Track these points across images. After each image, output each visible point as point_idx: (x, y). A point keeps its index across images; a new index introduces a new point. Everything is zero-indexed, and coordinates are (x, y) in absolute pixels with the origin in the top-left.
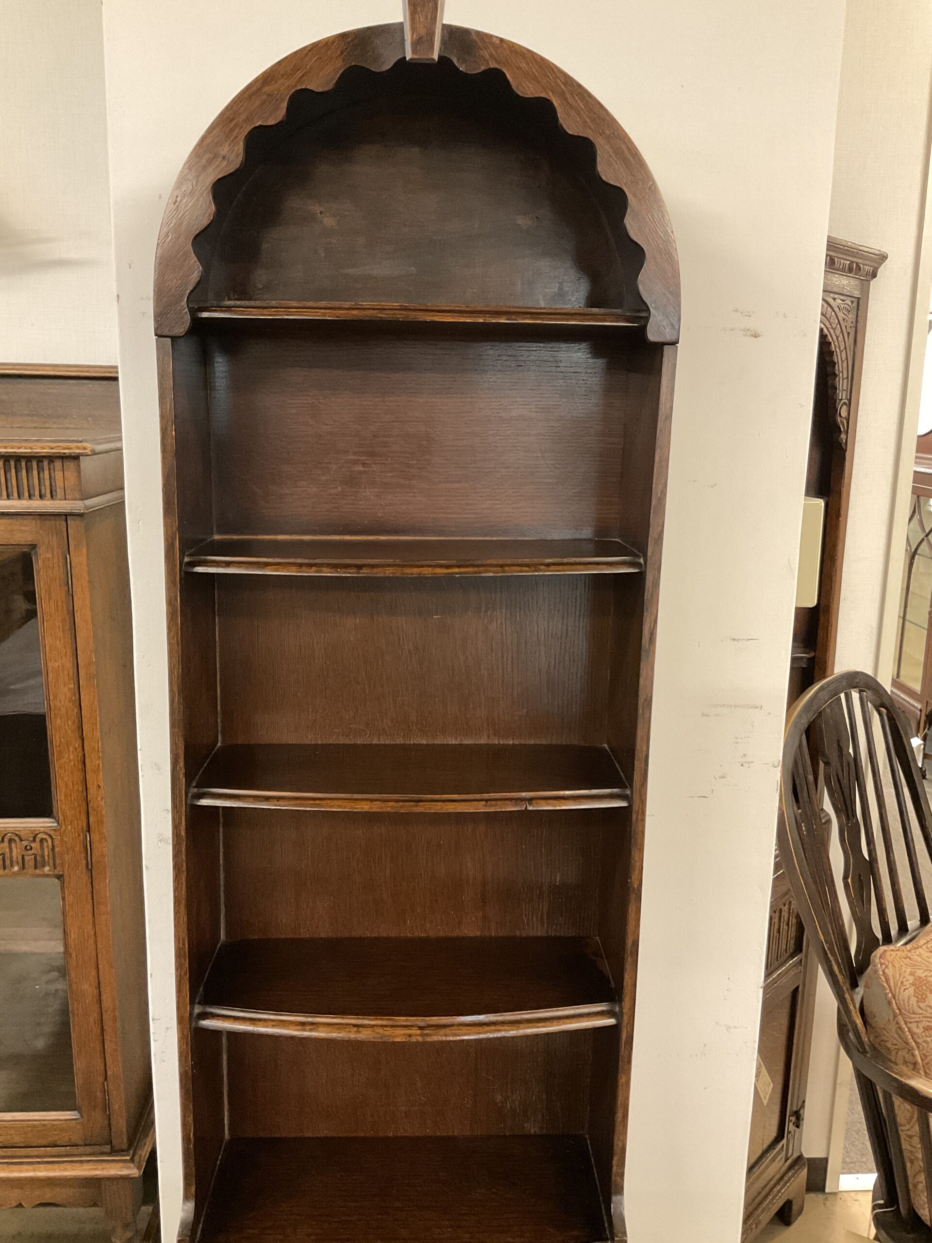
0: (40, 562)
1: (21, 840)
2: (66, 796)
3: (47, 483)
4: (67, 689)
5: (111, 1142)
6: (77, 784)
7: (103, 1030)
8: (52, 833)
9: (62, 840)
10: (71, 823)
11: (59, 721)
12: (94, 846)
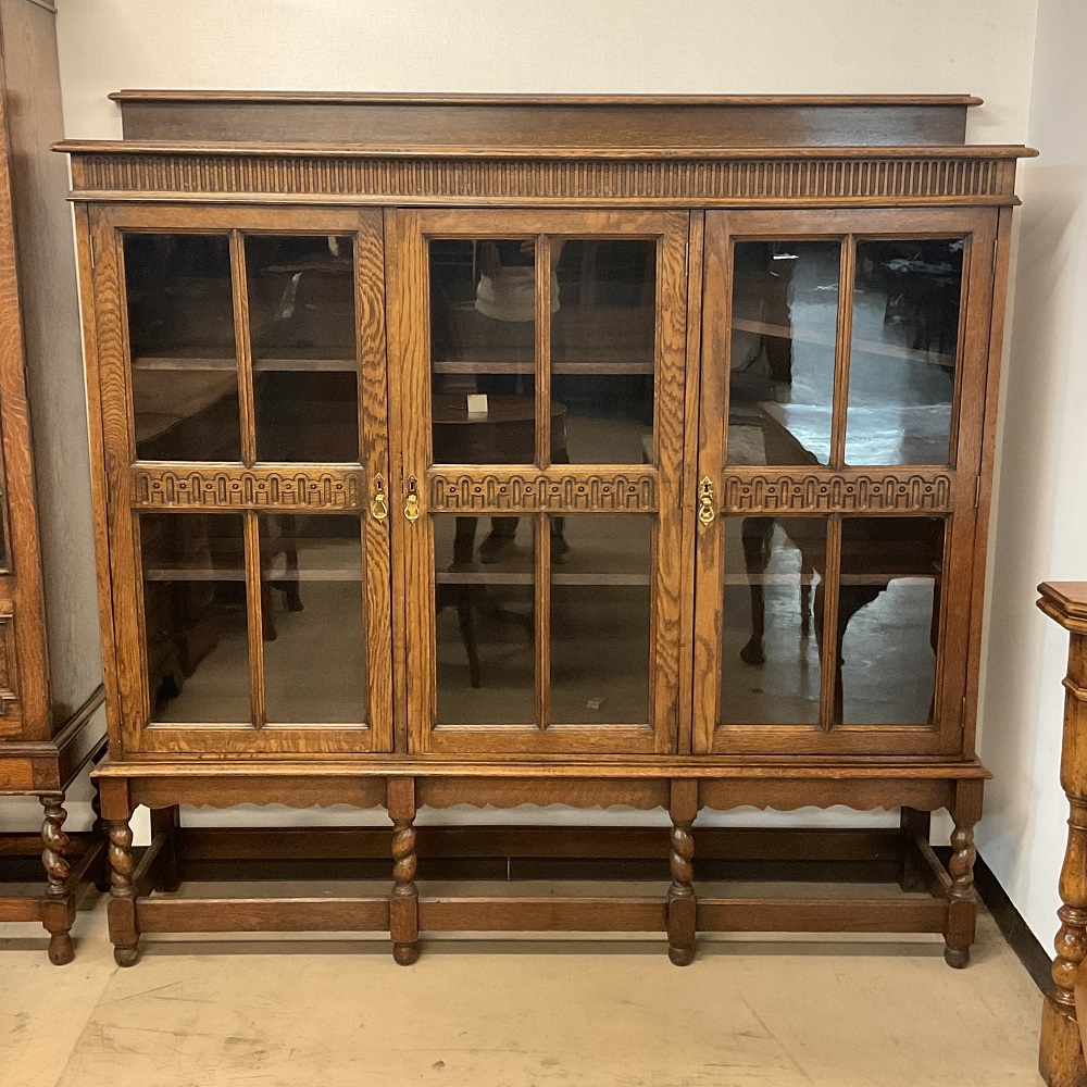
0: (973, 246)
1: (924, 482)
3: (990, 181)
6: (976, 434)
8: (950, 476)
9: (956, 482)
12: (983, 487)
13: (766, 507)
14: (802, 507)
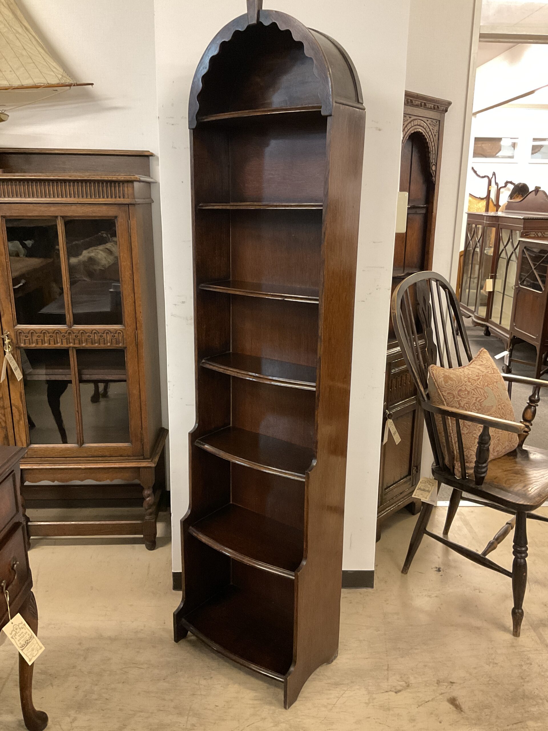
0: (119, 223)
1: (111, 333)
2: (128, 316)
3: (122, 192)
5: (143, 455)
6: (132, 311)
7: (141, 409)
8: (123, 330)
9: (126, 334)
10: (130, 326)
11: (125, 286)
12: (139, 335)
13: (37, 344)
14: (55, 344)
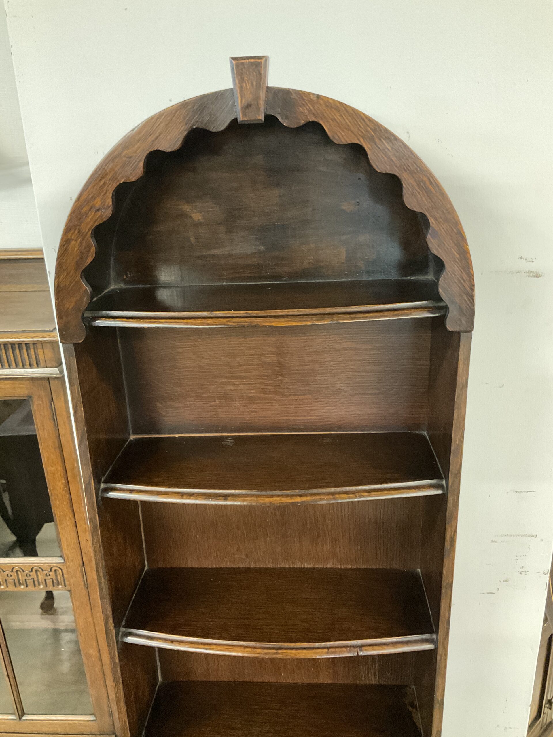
0: (35, 406)
1: (43, 570)
2: (67, 546)
3: (34, 357)
4: (60, 483)
5: (115, 733)
6: (73, 539)
8: (61, 567)
9: (67, 571)
10: (72, 561)
12: (87, 574)
